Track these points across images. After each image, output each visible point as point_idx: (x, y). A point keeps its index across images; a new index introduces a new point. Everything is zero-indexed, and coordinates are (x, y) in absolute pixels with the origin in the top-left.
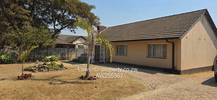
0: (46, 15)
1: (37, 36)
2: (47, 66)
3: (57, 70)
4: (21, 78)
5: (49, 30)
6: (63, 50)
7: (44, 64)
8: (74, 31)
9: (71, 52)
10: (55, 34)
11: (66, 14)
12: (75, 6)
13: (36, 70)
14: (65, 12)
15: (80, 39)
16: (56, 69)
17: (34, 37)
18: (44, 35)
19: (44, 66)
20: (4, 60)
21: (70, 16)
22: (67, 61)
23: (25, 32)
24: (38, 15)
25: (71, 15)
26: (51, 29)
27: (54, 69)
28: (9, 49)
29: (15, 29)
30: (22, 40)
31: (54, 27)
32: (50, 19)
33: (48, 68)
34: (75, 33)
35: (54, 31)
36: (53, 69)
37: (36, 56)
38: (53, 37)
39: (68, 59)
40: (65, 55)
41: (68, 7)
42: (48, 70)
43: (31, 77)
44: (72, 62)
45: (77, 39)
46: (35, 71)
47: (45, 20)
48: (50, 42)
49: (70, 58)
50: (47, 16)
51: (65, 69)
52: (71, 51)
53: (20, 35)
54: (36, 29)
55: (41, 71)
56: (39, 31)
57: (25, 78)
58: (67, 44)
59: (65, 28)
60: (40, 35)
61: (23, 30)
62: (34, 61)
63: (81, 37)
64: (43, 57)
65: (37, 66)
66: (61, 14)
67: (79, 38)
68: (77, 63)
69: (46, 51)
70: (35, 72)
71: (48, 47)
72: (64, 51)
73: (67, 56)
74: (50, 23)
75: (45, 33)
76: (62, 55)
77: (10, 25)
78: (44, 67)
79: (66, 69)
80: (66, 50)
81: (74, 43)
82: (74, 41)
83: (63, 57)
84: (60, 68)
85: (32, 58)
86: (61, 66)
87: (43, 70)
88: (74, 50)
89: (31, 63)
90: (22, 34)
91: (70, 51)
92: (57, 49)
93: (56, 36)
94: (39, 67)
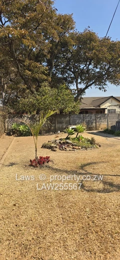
0: (66, 72)
1: (57, 99)
2: (71, 142)
3: (86, 149)
4: (34, 164)
5: (71, 90)
6: (88, 116)
7: (68, 138)
8: (103, 88)
9: (100, 119)
10: (78, 96)
11: (91, 67)
12: (105, 50)
13: (56, 147)
14: (90, 64)
15: (110, 100)
16: (85, 147)
17: (53, 100)
18: (65, 97)
19: (68, 141)
20: (23, 131)
21: (97, 68)
22: (95, 131)
23: (43, 96)
24: (57, 74)
25: (99, 66)
26: (73, 89)
27: (82, 148)
28: (28, 117)
29: (33, 92)
30: (40, 106)
31: (77, 87)
32: (71, 77)
33: (73, 145)
34: (105, 91)
35: (77, 92)
36: (80, 148)
37: (57, 126)
38: (76, 99)
39: (96, 129)
40: (92, 123)
41: (95, 53)
42: (73, 148)
43: (48, 161)
44: (103, 134)
45: (107, 100)
46: (55, 149)
47: (65, 79)
48: (72, 107)
49: (99, 127)
50: (67, 75)
51: (98, 146)
52: (100, 117)
53: (37, 100)
54: (55, 91)
55: (63, 150)
56: (58, 93)
57: (40, 164)
58: (93, 109)
59: (92, 86)
60: (61, 97)
61: (41, 93)
62: (55, 132)
63: (112, 97)
64: (65, 127)
65: (58, 142)
66: (85, 68)
67: (108, 99)
68: (111, 135)
69: (68, 119)
70: (55, 151)
71: (71, 113)
72: (91, 118)
73: (94, 124)
74: (72, 82)
75: (66, 95)
76: (88, 123)
77: (27, 88)
78: (67, 143)
79: (100, 146)
80: (93, 116)
81: (102, 107)
82: (102, 104)
83: (89, 126)
84: (90, 146)
85: (53, 128)
86: (92, 142)
87: (65, 148)
88: (104, 116)
89: (52, 134)
90: (40, 97)
91: (98, 118)
92: (82, 115)
93: (79, 98)
94: (60, 142)
